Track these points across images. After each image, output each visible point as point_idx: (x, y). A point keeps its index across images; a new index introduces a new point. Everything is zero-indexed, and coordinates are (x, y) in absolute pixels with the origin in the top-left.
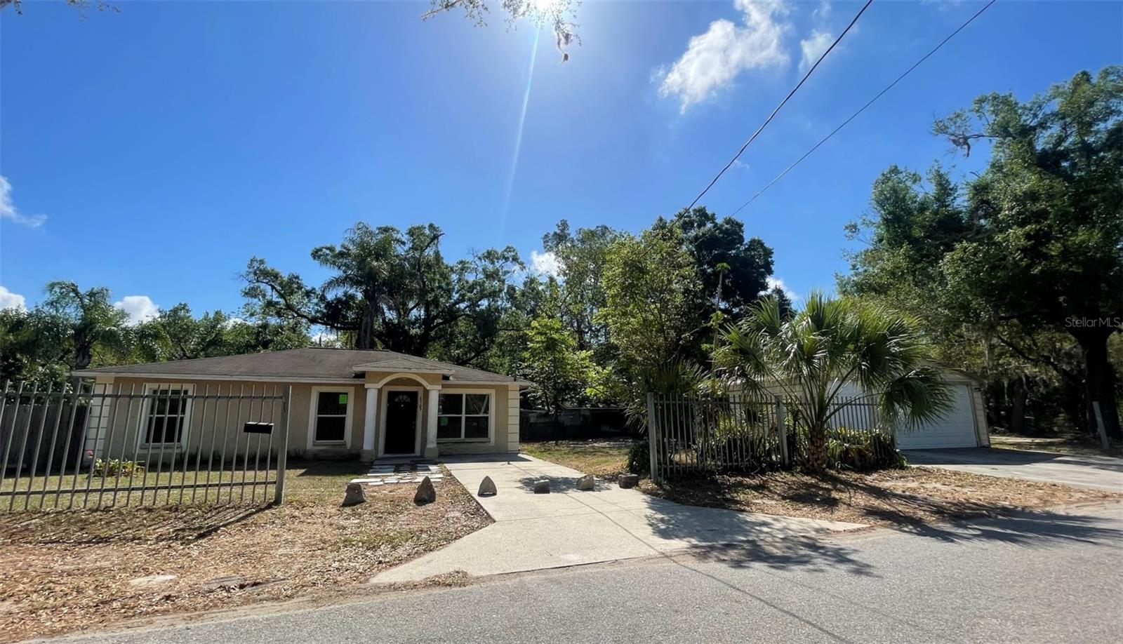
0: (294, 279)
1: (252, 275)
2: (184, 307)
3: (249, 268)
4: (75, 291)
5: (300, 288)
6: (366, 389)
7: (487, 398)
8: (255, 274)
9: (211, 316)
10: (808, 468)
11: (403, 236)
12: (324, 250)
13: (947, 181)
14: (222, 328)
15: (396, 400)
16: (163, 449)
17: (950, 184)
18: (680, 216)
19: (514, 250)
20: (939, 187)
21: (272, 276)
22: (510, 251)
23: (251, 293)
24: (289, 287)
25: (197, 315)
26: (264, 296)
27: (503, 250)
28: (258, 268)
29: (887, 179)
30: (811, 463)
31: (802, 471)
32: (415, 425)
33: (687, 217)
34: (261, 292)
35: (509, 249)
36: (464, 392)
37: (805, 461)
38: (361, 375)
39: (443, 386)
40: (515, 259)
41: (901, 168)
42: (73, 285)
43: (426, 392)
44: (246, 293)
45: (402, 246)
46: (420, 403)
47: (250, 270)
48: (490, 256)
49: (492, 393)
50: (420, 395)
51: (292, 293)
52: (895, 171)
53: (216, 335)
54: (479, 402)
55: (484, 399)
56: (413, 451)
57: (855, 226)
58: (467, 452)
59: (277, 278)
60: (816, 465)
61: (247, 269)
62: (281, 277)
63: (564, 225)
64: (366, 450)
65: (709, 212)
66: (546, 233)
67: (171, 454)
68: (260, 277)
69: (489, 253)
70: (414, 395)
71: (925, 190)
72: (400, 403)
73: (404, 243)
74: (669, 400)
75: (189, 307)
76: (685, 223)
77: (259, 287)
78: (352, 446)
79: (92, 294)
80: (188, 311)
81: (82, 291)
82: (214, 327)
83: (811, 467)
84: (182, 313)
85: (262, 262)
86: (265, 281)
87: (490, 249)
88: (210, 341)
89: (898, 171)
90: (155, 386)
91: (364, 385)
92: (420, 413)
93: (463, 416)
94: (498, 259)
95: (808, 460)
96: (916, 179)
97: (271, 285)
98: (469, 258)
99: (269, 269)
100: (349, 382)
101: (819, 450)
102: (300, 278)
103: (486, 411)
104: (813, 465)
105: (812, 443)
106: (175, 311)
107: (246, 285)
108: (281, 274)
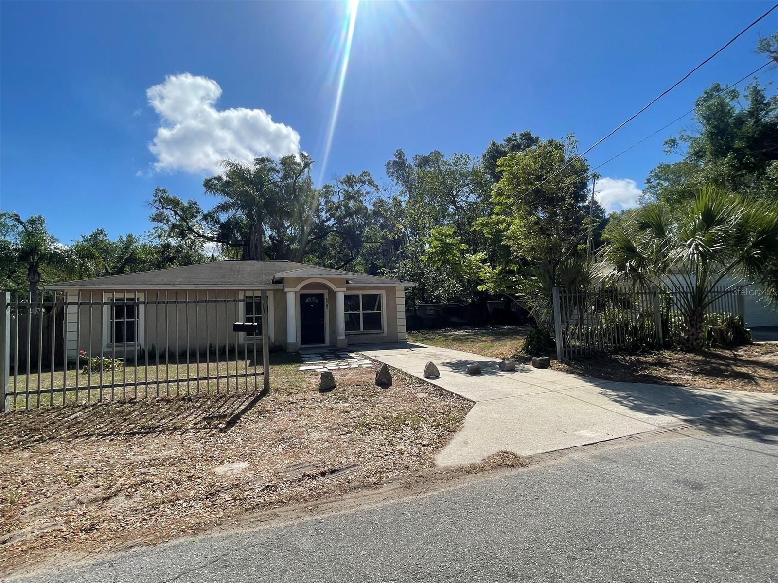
0: (193, 205)
1: (157, 203)
2: (101, 232)
3: (155, 197)
4: (18, 220)
5: (198, 212)
6: (286, 293)
7: (379, 297)
8: (160, 202)
9: (125, 238)
10: (688, 347)
11: (276, 165)
12: (213, 180)
13: (763, 97)
14: (136, 248)
15: (307, 301)
16: (126, 347)
17: (765, 100)
18: (509, 140)
19: (369, 175)
20: (755, 102)
21: (175, 203)
22: (366, 176)
23: (158, 218)
24: (189, 212)
25: (113, 237)
26: (168, 220)
27: (359, 175)
28: (162, 197)
29: (710, 96)
30: (690, 343)
31: (682, 350)
32: (323, 321)
33: (515, 140)
34: (165, 217)
35: (365, 174)
36: (360, 293)
37: (685, 341)
38: (280, 281)
39: (348, 289)
40: (371, 183)
41: (722, 87)
42: (16, 215)
43: (333, 294)
44: (154, 219)
45: (277, 174)
46: (326, 303)
47: (156, 199)
48: (349, 181)
49: (383, 293)
50: (326, 296)
51: (192, 216)
52: (717, 89)
53: (131, 255)
54: (372, 301)
55: (377, 297)
56: (323, 342)
57: (674, 141)
58: (366, 342)
59: (179, 205)
60: (695, 344)
61: (153, 198)
62: (182, 203)
63: (400, 153)
64: (291, 343)
65: (534, 136)
66: (388, 161)
67: (134, 351)
68: (164, 204)
69: (348, 178)
70: (321, 297)
71: (741, 105)
72: (310, 304)
73: (278, 172)
74: (571, 293)
75: (105, 232)
76: (514, 146)
77: (163, 213)
78: (276, 340)
79: (32, 222)
80: (105, 235)
81: (24, 219)
82: (127, 248)
83: (690, 346)
84: (101, 237)
85: (164, 191)
86: (169, 207)
87: (349, 174)
88: (127, 259)
89: (720, 88)
90: (110, 296)
91: (283, 290)
92: (327, 311)
93: (361, 312)
94: (355, 182)
95: (688, 340)
96: (734, 95)
97: (174, 211)
98: (331, 183)
99: (171, 197)
100: (270, 288)
101: (698, 331)
102: (198, 203)
103: (379, 308)
104: (692, 344)
105: (692, 326)
106: (95, 236)
107: (154, 212)
108: (181, 201)
